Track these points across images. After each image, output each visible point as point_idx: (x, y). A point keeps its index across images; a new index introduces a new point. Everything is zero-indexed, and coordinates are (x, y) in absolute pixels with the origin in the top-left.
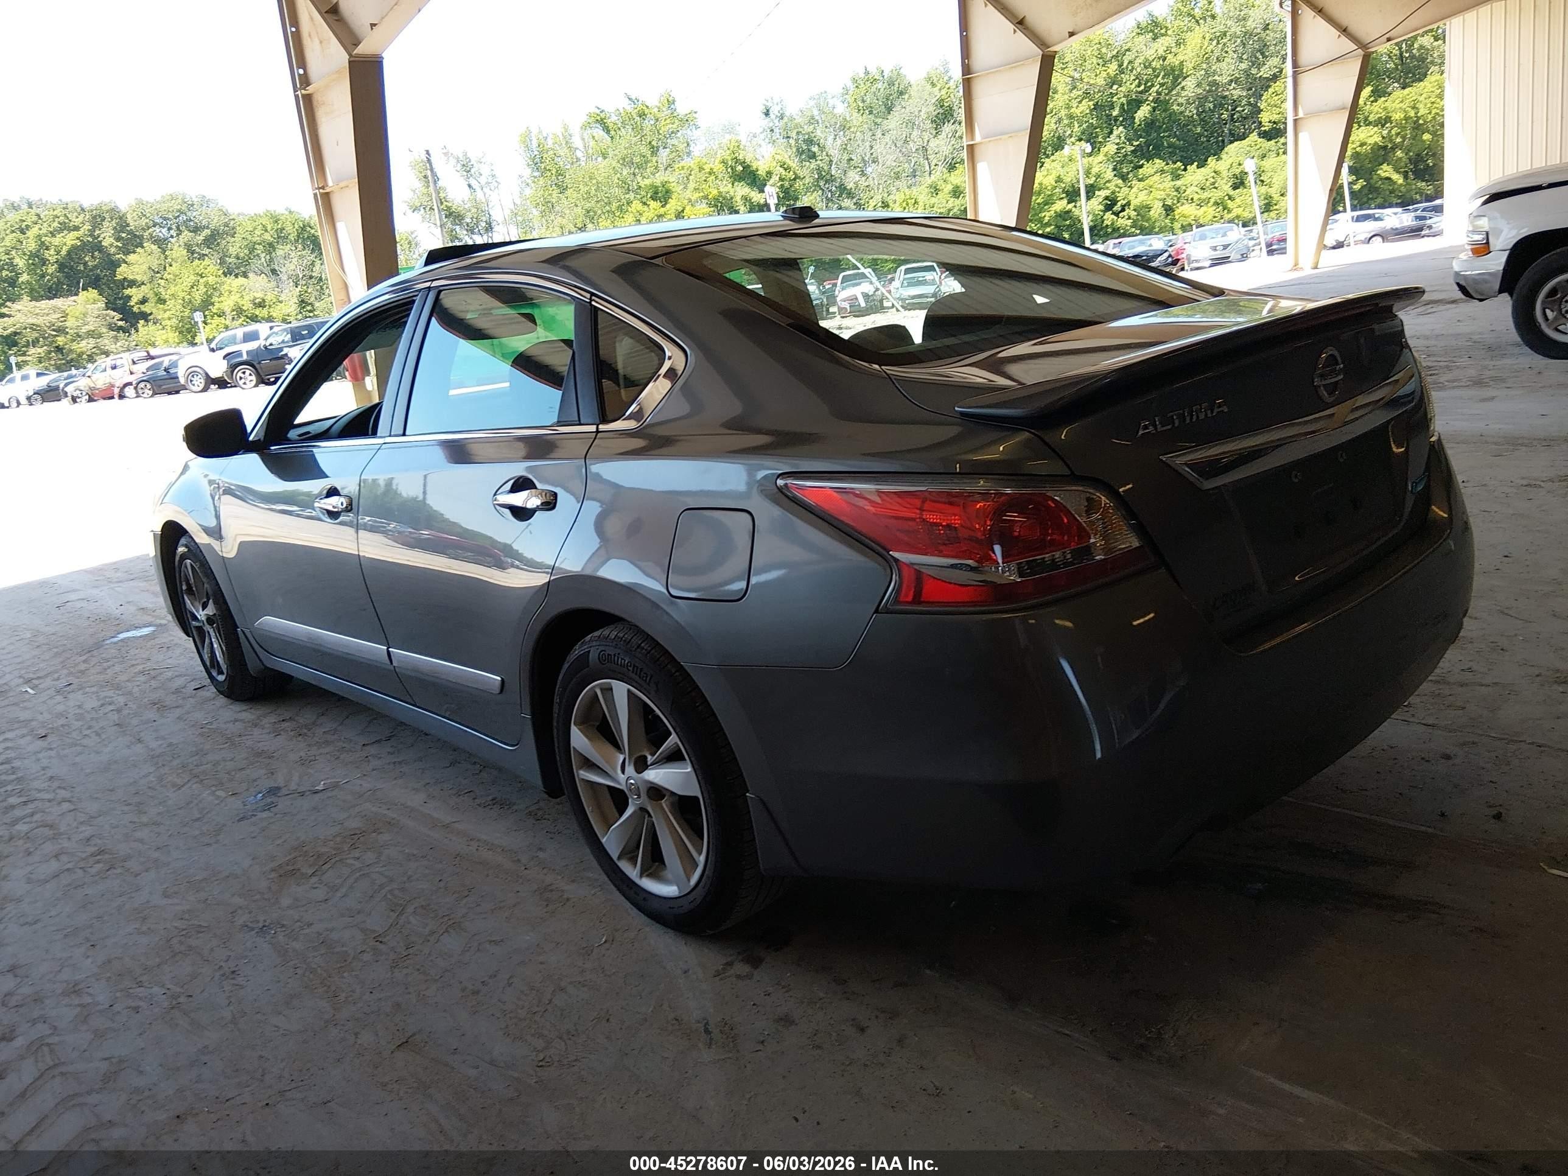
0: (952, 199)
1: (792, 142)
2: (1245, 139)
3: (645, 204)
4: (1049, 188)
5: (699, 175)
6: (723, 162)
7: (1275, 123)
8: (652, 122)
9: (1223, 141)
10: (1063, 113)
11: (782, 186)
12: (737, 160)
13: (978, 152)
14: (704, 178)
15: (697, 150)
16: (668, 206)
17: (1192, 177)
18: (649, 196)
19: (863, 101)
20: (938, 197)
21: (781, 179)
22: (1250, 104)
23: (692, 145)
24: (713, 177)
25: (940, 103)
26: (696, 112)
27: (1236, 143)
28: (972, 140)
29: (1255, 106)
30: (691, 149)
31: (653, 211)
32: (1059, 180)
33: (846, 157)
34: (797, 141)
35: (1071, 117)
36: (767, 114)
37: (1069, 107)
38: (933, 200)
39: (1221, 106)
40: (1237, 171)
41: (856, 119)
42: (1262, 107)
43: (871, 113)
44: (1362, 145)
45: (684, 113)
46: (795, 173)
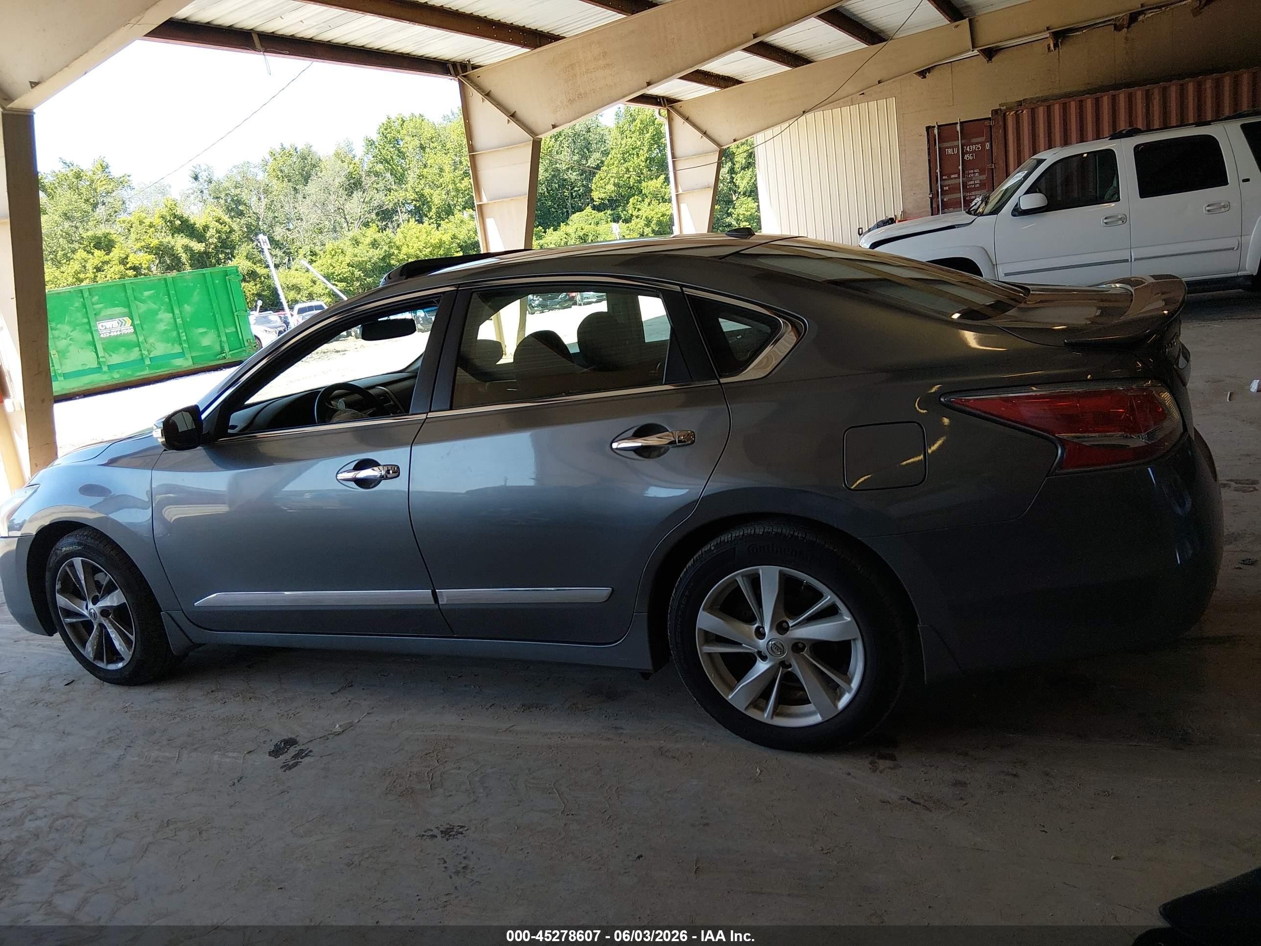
0: (372, 250)
1: (222, 202)
2: (583, 210)
3: (88, 252)
4: (447, 243)
5: (140, 228)
6: (163, 217)
7: (602, 199)
8: (88, 183)
9: (567, 212)
10: (451, 187)
11: (219, 237)
12: (175, 216)
13: (486, 211)
14: (144, 230)
15: (132, 207)
16: (112, 254)
17: (551, 238)
18: (92, 245)
19: (281, 171)
20: (360, 247)
21: (218, 232)
22: (583, 186)
23: (128, 203)
24: (153, 229)
25: (350, 176)
26: (129, 176)
27: (578, 214)
28: (481, 201)
29: (586, 186)
30: (127, 206)
31: (97, 258)
32: (454, 237)
33: (271, 215)
34: (226, 201)
35: (457, 190)
36: (196, 178)
37: (454, 183)
38: (356, 251)
39: (563, 186)
40: (581, 234)
41: (276, 185)
42: (593, 188)
43: (289, 181)
44: (663, 215)
45: (119, 176)
46: (230, 227)
